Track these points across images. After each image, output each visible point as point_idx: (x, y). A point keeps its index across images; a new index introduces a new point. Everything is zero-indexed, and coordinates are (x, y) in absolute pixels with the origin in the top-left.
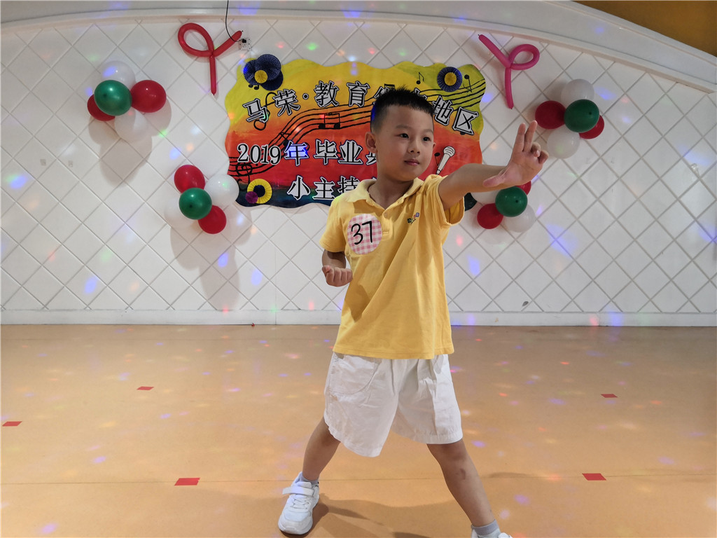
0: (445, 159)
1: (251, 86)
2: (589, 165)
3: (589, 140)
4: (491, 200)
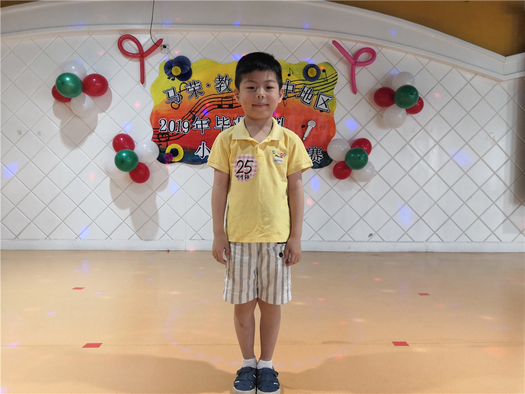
0: (309, 129)
1: (169, 78)
2: (415, 134)
3: (414, 115)
4: (342, 159)
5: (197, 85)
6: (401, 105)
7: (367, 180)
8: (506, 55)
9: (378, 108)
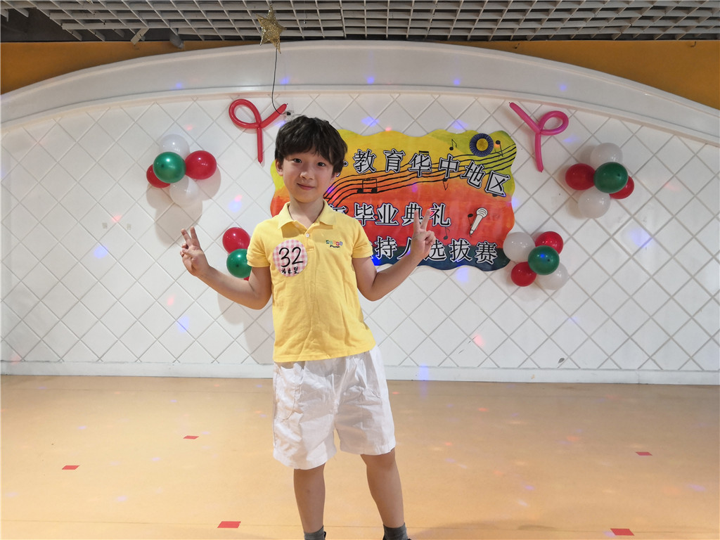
0: (478, 219)
2: (621, 224)
3: (621, 201)
4: (525, 259)
6: (603, 188)
7: (556, 287)
9: (571, 191)
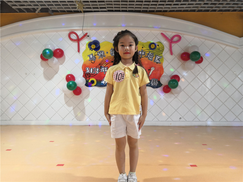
0: (152, 71)
1: (90, 50)
2: (199, 73)
3: (199, 64)
4: (167, 84)
5: (102, 52)
6: (193, 60)
7: (178, 93)
8: (240, 37)
9: (183, 61)
